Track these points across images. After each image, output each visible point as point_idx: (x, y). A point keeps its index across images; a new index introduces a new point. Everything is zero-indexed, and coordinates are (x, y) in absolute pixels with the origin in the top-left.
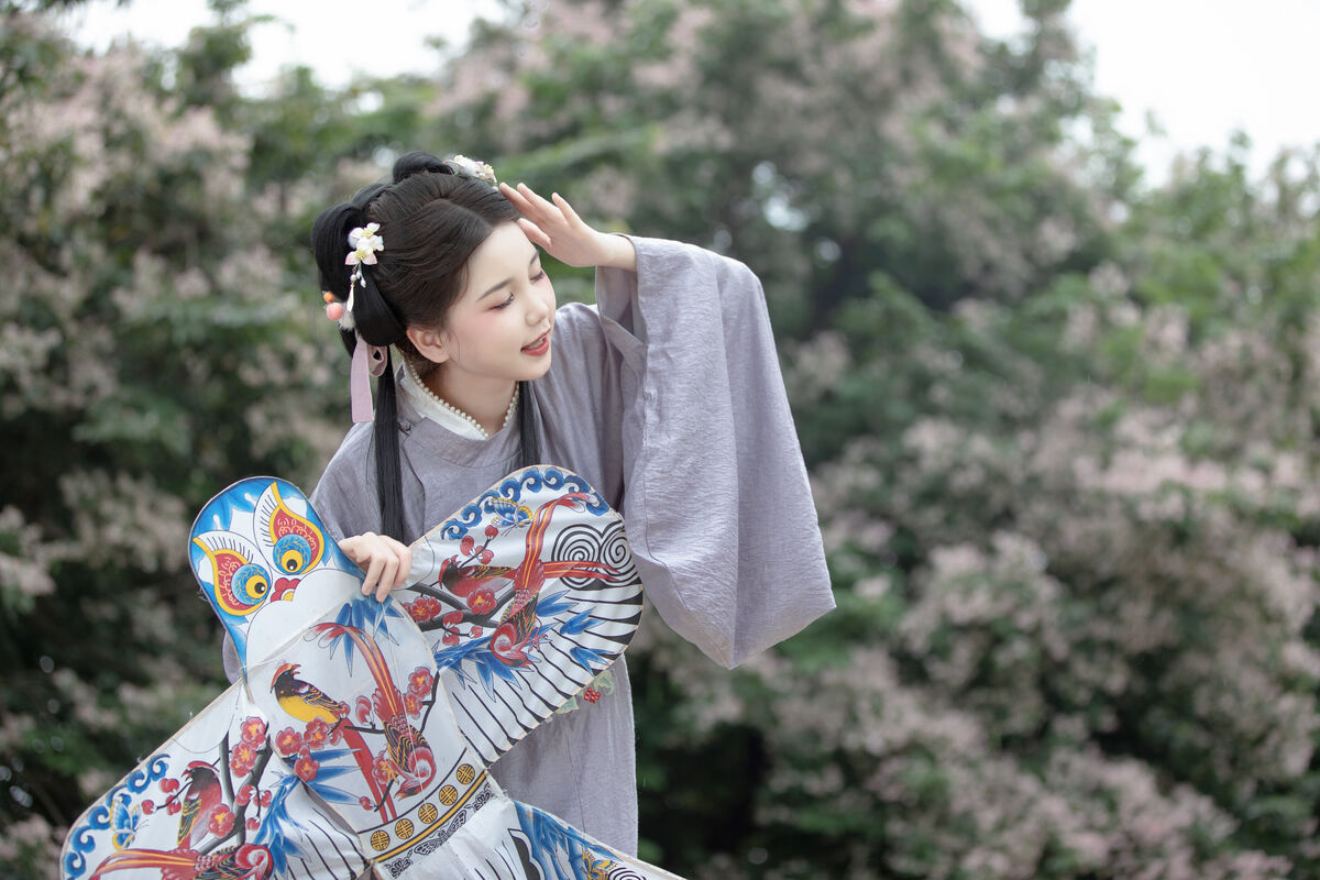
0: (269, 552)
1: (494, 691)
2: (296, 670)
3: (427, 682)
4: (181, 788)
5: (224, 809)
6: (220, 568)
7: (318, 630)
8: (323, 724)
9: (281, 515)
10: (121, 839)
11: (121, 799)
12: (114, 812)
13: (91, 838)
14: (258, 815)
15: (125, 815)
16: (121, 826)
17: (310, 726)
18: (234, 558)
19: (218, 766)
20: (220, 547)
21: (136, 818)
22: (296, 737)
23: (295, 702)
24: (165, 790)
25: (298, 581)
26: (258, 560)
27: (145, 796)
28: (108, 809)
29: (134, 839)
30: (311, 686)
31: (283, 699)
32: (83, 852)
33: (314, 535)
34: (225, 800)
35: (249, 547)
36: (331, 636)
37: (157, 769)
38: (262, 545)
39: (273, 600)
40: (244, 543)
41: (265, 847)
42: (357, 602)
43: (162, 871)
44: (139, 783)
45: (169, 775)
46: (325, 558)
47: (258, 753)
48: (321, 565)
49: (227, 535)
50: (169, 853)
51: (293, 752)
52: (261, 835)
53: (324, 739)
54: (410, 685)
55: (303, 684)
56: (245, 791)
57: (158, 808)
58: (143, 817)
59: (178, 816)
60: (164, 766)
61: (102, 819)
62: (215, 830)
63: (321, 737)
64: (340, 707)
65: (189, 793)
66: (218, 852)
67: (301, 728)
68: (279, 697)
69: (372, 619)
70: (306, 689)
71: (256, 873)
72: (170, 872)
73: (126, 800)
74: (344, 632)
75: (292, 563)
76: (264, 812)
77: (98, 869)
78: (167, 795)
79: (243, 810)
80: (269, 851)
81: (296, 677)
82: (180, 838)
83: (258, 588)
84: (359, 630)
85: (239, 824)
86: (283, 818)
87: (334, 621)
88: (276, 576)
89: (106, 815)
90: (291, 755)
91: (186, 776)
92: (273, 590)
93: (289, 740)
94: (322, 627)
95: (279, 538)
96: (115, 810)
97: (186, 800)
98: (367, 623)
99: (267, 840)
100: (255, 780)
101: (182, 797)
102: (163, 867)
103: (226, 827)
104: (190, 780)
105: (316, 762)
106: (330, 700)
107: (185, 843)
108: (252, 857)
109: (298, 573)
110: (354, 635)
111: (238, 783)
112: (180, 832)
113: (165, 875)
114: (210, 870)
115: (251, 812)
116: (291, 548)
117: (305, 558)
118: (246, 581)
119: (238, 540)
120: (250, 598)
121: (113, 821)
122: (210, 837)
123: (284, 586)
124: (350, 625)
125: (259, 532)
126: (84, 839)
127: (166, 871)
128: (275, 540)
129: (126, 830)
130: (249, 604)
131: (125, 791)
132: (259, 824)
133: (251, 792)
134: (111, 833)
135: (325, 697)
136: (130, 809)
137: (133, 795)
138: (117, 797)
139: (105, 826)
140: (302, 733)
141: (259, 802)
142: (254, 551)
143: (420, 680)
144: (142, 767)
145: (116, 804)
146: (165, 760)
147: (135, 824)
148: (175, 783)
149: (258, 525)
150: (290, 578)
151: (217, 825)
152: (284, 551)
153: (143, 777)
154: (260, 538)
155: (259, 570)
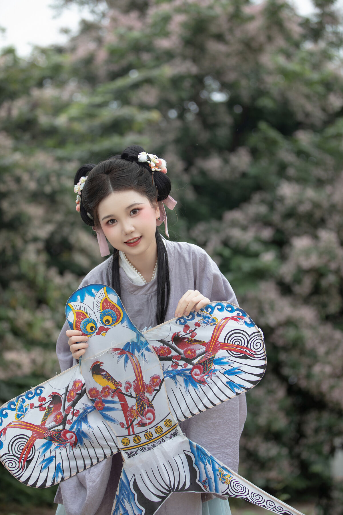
0: (98, 315)
1: (189, 391)
2: (102, 365)
3: (158, 382)
4: (47, 401)
5: (60, 414)
6: (77, 317)
7: (114, 350)
8: (109, 389)
9: (106, 301)
10: (18, 416)
11: (22, 400)
12: (18, 405)
13: (6, 413)
14: (72, 419)
15: (22, 407)
16: (19, 411)
17: (104, 388)
18: (83, 314)
19: (63, 396)
20: (78, 309)
21: (26, 409)
22: (97, 391)
23: (99, 378)
24: (39, 401)
25: (108, 329)
26: (93, 317)
27: (32, 401)
28: (16, 403)
29: (24, 417)
30: (107, 372)
31: (95, 375)
32: (2, 417)
33: (119, 312)
34: (62, 410)
35: (90, 311)
36: (119, 354)
37: (38, 392)
38: (96, 311)
39: (97, 334)
40: (89, 309)
41: (74, 432)
42: (133, 342)
43: (32, 432)
44: (30, 396)
45: (43, 395)
46: (122, 322)
47: (77, 394)
48: (120, 324)
49: (82, 305)
50: (37, 426)
51: (95, 397)
52: (72, 428)
53: (109, 395)
54: (151, 381)
55: (104, 371)
56: (69, 408)
57: (35, 407)
58: (29, 409)
59: (44, 412)
60: (41, 391)
61: (12, 406)
62: (55, 421)
63: (107, 394)
64: (118, 383)
65: (50, 404)
66: (54, 430)
67: (100, 389)
68: (93, 374)
69: (139, 351)
70: (104, 373)
71: (70, 442)
72: (35, 434)
73: (24, 401)
74: (125, 353)
75: (108, 321)
76: (75, 418)
77: (7, 426)
78: (40, 403)
79: (67, 415)
80: (75, 435)
81: (101, 367)
82: (42, 421)
83: (91, 328)
84: (132, 354)
85: (64, 421)
86: (85, 422)
87: (122, 348)
88: (100, 325)
89: (15, 405)
90: (94, 398)
91: (50, 397)
92: (97, 330)
93: (94, 392)
94: (116, 349)
95: (103, 309)
96: (19, 404)
97: (48, 406)
98: (136, 352)
99: (74, 430)
100: (73, 405)
101: (47, 405)
102: (33, 431)
103: (59, 421)
104: (52, 399)
105: (104, 403)
106: (114, 380)
107: (44, 422)
108: (68, 435)
109: (109, 326)
110: (129, 355)
111: (68, 404)
112: (43, 419)
113: (33, 434)
114: (50, 437)
115: (70, 417)
116: (108, 315)
117: (113, 320)
118: (87, 324)
119: (86, 307)
120: (87, 332)
121: (17, 408)
122: (53, 423)
123: (102, 330)
124: (128, 351)
125: (95, 306)
126: (4, 413)
127: (34, 433)
128: (102, 310)
129: (21, 413)
130: (87, 334)
131: (24, 397)
132: (71, 423)
133: (71, 409)
134: (15, 413)
135: (112, 378)
136: (24, 405)
137: (27, 400)
138: (20, 399)
139: (13, 409)
140: (100, 390)
141: (73, 414)
142: (92, 313)
143: (155, 380)
144: (33, 390)
145: (20, 402)
146: (42, 389)
147: (26, 411)
148: (44, 399)
149: (96, 303)
150: (105, 327)
151: (57, 419)
152: (105, 315)
153: (32, 394)
154: (96, 308)
155: (93, 321)
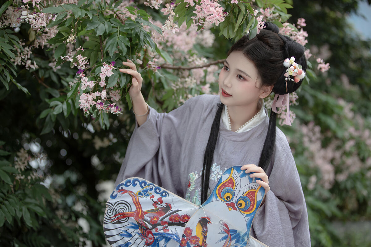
0: (240, 195)
2: (209, 223)
4: (161, 204)
5: (158, 219)
6: (228, 181)
7: (225, 224)
8: (198, 241)
9: (254, 193)
10: (140, 194)
11: (151, 187)
12: (146, 188)
13: (137, 184)
14: (160, 230)
15: (146, 191)
16: (143, 191)
17: (195, 237)
18: (233, 184)
19: (171, 211)
20: (234, 178)
21: (148, 195)
22: (191, 234)
23: (200, 228)
24: (158, 200)
25: (236, 209)
26: (236, 193)
27: (155, 195)
28: (147, 185)
29: (142, 197)
30: (207, 231)
31: (199, 223)
32: (132, 184)
33: (253, 207)
34: (161, 218)
35: (239, 187)
36: (225, 230)
37: (164, 194)
38: (241, 191)
39: (227, 204)
40: (239, 185)
41: (154, 238)
42: (239, 234)
43: (136, 210)
44: (158, 191)
45: (163, 199)
46: (247, 215)
47: (179, 222)
48: (245, 215)
49: (239, 178)
50: (142, 210)
51: (186, 234)
52: (155, 234)
53: (194, 244)
55: (207, 228)
56: (165, 222)
57: (152, 200)
58: (149, 197)
59: (153, 208)
60: (165, 196)
61: (143, 185)
62: (151, 220)
63: (194, 242)
64: (205, 244)
65: (161, 208)
66: (145, 224)
67: (194, 234)
68: (199, 222)
69: (237, 242)
70: (205, 230)
71: (147, 240)
72: (136, 213)
73: (151, 189)
74: (228, 234)
75: (241, 205)
76: (162, 232)
77: (129, 191)
78: (157, 201)
79: (160, 224)
80: (154, 240)
81: (208, 224)
82: (147, 211)
83: (228, 197)
84: (231, 239)
85: (155, 225)
86: (165, 241)
87: (230, 229)
88: (234, 201)
89: (145, 186)
90: (185, 235)
91: (166, 205)
92: (229, 202)
93: (189, 232)
94: (226, 225)
95: (246, 196)
96: (147, 188)
97: (159, 208)
98: (234, 241)
99: (155, 237)
100: (170, 224)
101: (159, 206)
102: (137, 210)
103: (153, 222)
104: (165, 206)
105: (186, 244)
106: (206, 240)
107: (146, 213)
108: (150, 235)
109: (238, 208)
110: (229, 238)
111: (167, 219)
112: (149, 210)
113: (135, 212)
114: (140, 224)
115: (160, 227)
116: (245, 202)
117: (244, 208)
118: (228, 192)
119: (239, 183)
120: (224, 196)
121: (144, 189)
122: (149, 219)
123: (231, 205)
124: (231, 235)
125: (245, 188)
126: (136, 182)
127: (136, 212)
128: (245, 195)
129: (143, 193)
130: (222, 196)
131: (154, 188)
132: (157, 232)
133: (166, 225)
134: (140, 190)
135: (206, 237)
136: (149, 192)
137: (153, 191)
138: (151, 186)
139: (142, 187)
140: (192, 235)
141: (164, 228)
142: (238, 191)
144: (163, 189)
145: (149, 187)
146: (167, 195)
147: (146, 196)
148: (161, 202)
149: (247, 187)
150: (236, 206)
151: (153, 219)
152: (243, 200)
153: (160, 191)
154: (243, 190)
155: (233, 195)
